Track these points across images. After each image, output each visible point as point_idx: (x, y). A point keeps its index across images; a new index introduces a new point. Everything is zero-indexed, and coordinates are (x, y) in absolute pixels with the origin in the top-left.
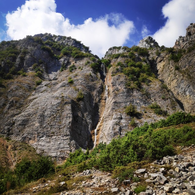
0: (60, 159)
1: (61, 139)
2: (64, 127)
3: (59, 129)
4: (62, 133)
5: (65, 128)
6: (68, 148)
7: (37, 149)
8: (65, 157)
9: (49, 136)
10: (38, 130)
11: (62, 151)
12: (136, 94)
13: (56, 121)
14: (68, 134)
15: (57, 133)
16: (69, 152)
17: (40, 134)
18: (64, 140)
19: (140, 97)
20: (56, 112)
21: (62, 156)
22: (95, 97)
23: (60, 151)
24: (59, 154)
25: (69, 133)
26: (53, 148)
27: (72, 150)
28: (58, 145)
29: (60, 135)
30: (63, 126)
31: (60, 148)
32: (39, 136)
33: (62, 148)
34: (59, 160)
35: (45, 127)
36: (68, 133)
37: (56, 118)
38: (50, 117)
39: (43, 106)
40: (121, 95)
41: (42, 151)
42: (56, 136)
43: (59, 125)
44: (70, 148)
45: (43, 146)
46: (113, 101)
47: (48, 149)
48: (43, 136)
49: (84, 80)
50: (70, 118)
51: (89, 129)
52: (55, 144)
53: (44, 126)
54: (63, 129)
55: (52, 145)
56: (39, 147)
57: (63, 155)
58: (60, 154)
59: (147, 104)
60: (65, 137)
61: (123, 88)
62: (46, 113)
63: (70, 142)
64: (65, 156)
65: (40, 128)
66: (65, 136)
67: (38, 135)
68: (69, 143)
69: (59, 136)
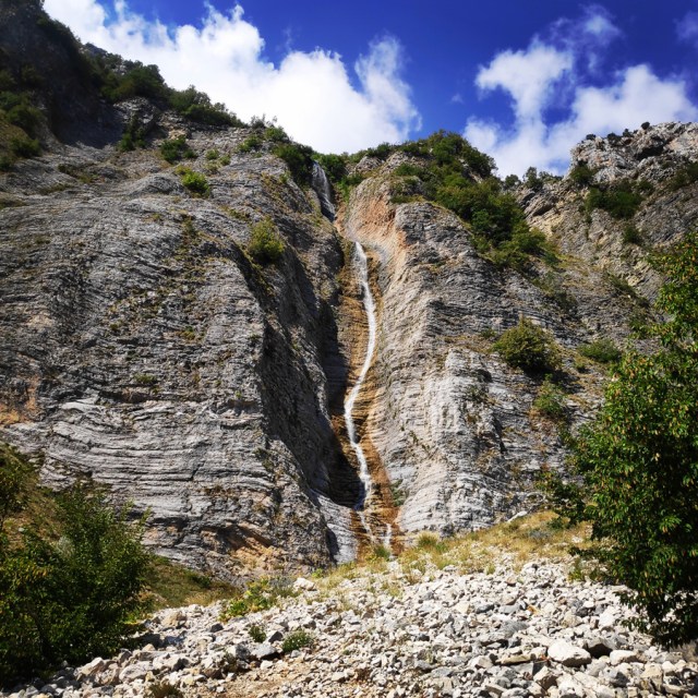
0: (209, 538)
1: (208, 419)
2: (221, 359)
3: (187, 365)
4: (208, 386)
5: (229, 367)
6: (261, 475)
7: (41, 463)
8: (244, 530)
9: (119, 398)
10: (44, 353)
11: (218, 489)
12: (520, 290)
13: (161, 321)
14: (249, 399)
15: (173, 388)
16: (268, 499)
17: (60, 377)
18: (225, 427)
19: (537, 304)
20: (156, 279)
21: (219, 518)
22: (314, 275)
23: (208, 492)
24: (199, 505)
25: (257, 396)
26: (156, 466)
27: (281, 489)
28: (190, 456)
29: (199, 401)
30: (210, 356)
31: (205, 472)
32: (55, 385)
33: (219, 473)
34: (206, 546)
35: (92, 343)
36: (251, 393)
37: (164, 307)
38: (124, 296)
39: (73, 238)
40: (459, 278)
41: (80, 475)
42: (169, 404)
43: (182, 348)
44: (268, 479)
45: (84, 450)
46: (427, 298)
47: (122, 470)
48: (78, 394)
49: (264, 193)
50: (250, 321)
51: (321, 406)
52: (165, 447)
53: (89, 336)
54: (215, 368)
55: (150, 447)
56: (57, 452)
57: (228, 516)
58: (212, 511)
59: (569, 341)
60: (230, 413)
61: (461, 255)
62: (96, 275)
63: (268, 446)
64: (243, 524)
65: (62, 343)
66: (230, 405)
67: (45, 382)
68: (263, 447)
69: (193, 404)
